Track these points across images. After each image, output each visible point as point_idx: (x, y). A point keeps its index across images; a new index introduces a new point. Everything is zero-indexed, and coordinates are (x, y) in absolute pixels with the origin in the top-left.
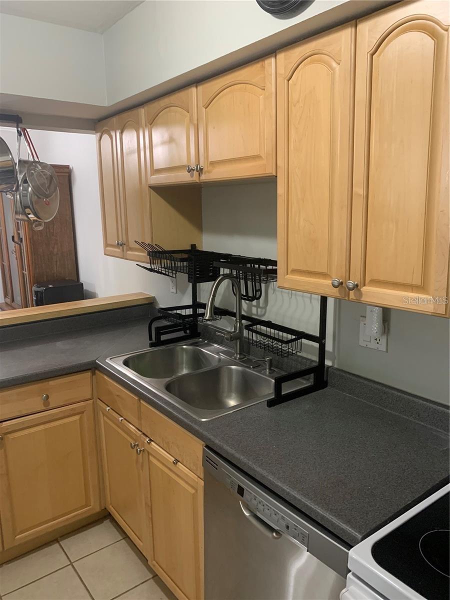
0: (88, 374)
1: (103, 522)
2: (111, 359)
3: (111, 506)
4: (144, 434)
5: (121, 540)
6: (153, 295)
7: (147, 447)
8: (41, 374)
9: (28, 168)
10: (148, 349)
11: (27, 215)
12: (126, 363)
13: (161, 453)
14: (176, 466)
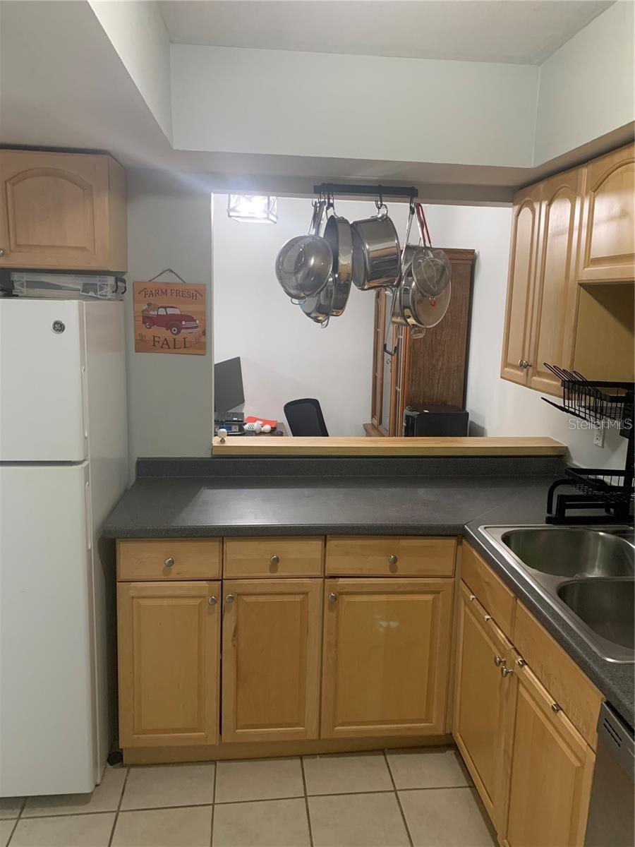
0: (452, 542)
1: (445, 752)
2: (485, 528)
3: (458, 734)
4: (515, 649)
5: (465, 787)
6: (565, 445)
7: (517, 669)
8: (392, 527)
9: (416, 256)
10: (543, 525)
11: (405, 318)
12: (506, 539)
13: (536, 686)
14: (556, 715)
